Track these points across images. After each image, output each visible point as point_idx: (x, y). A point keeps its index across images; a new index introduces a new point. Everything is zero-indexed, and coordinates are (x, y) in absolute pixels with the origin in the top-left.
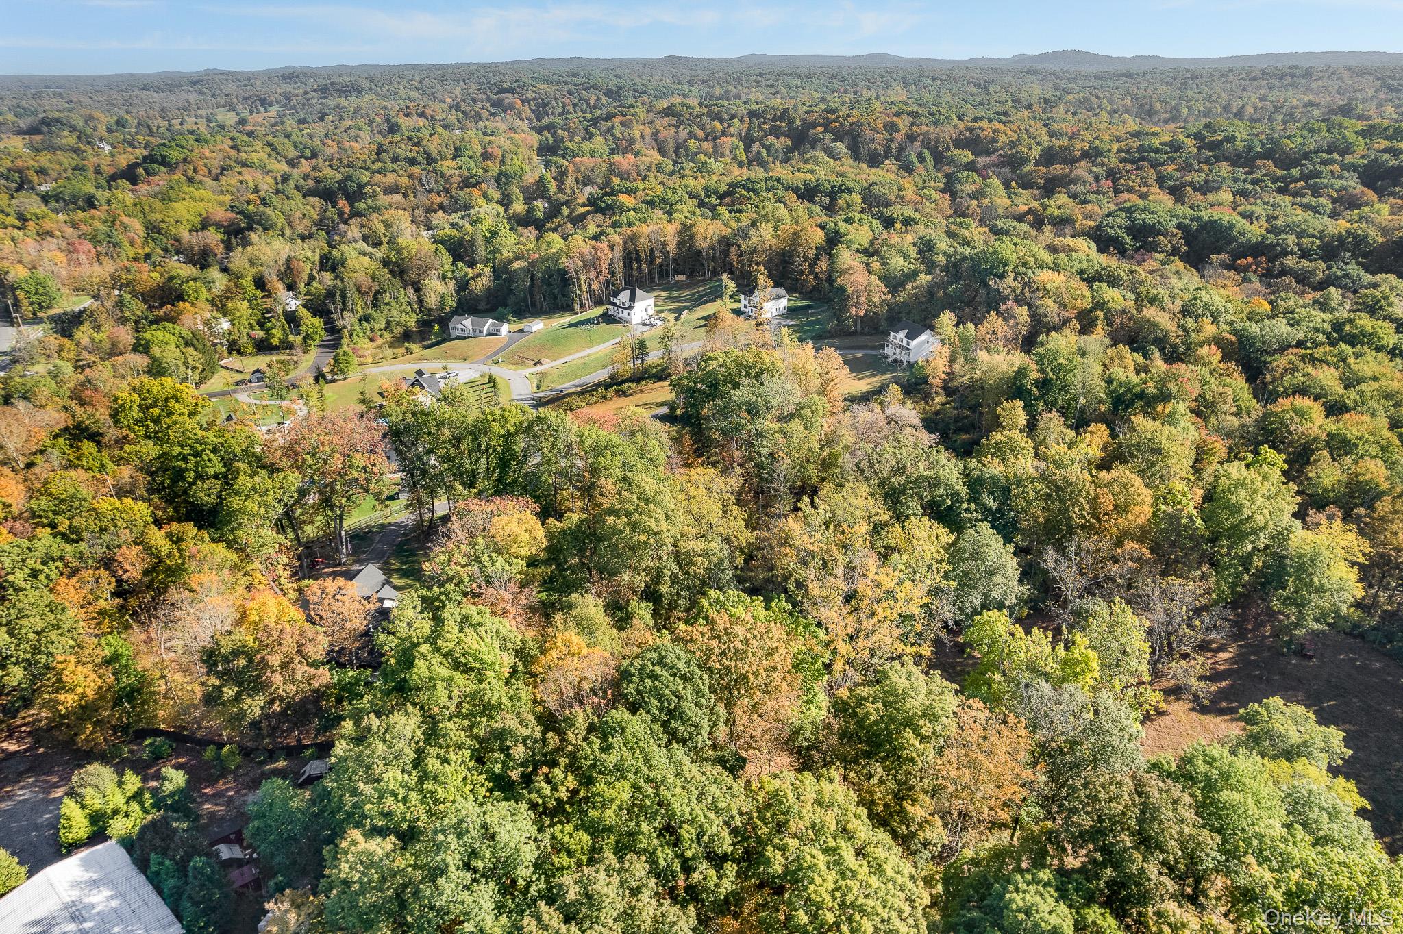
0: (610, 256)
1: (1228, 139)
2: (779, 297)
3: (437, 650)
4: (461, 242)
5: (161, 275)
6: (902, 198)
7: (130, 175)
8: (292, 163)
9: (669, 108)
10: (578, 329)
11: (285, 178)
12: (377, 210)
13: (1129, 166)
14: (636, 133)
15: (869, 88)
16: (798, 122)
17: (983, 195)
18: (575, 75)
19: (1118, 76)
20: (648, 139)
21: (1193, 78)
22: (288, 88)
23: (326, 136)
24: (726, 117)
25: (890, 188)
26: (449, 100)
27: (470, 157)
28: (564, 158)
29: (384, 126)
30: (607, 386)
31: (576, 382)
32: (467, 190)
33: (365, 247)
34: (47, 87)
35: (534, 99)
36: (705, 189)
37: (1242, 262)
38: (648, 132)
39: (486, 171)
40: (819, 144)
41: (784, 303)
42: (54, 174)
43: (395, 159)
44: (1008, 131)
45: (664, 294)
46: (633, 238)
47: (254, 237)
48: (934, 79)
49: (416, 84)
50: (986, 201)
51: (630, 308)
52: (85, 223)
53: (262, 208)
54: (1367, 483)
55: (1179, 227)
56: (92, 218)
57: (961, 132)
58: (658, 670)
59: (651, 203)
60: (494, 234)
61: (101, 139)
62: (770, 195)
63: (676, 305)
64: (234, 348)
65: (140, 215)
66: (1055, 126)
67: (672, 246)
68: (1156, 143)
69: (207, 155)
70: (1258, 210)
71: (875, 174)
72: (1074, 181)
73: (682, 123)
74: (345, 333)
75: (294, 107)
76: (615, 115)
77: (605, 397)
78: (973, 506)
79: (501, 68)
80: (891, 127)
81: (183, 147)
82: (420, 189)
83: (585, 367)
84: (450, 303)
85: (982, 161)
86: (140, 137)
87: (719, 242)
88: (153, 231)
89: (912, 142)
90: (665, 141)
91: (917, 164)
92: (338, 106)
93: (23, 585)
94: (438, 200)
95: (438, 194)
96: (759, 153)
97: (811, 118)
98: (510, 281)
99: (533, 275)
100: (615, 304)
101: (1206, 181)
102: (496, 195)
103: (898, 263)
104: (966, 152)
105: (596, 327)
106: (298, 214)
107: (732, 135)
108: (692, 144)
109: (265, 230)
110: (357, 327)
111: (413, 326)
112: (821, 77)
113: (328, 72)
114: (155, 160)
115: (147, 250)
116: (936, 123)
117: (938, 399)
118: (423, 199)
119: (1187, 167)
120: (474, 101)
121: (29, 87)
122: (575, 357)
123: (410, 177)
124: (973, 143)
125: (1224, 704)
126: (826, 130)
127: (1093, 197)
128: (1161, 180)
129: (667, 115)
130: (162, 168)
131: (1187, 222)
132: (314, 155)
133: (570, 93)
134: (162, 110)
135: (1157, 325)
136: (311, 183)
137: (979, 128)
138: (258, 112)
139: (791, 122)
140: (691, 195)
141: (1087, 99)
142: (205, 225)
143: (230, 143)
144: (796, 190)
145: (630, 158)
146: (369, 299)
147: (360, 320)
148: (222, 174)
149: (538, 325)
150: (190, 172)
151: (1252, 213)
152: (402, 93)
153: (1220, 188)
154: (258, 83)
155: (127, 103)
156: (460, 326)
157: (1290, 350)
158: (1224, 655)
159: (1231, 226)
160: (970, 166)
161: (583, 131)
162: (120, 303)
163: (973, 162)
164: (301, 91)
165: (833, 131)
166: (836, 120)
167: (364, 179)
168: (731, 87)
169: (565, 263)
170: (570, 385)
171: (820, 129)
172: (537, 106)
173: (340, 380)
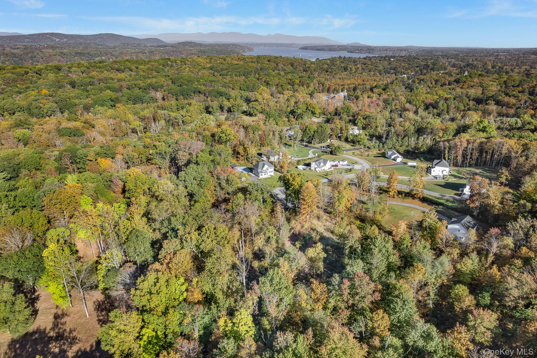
149: (413, 163)
156: (387, 153)
173: (336, 155)
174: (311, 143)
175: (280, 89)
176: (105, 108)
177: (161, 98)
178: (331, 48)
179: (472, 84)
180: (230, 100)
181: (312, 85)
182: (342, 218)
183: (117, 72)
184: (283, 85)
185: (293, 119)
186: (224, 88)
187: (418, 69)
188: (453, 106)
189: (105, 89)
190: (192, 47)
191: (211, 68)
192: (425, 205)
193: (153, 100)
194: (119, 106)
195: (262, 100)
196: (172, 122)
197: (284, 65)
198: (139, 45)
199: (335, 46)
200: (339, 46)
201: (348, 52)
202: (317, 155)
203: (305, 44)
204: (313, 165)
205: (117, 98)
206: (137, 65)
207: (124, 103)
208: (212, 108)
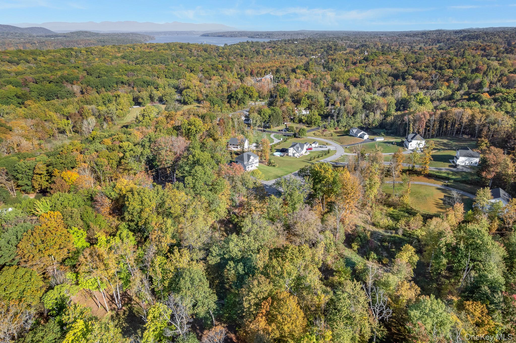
2: (472, 157)
41: (476, 160)
51: (410, 142)
69: (381, 58)
75: (446, 44)
94: (429, 85)
105: (392, 145)
123: (430, 74)
149: (380, 139)
150: (371, 63)
156: (352, 131)
173: (299, 138)
174: (269, 127)
175: (206, 75)
176: (12, 106)
177: (79, 91)
178: (232, 35)
179: (380, 62)
180: (159, 89)
181: (234, 69)
182: (371, 207)
183: (10, 64)
184: (208, 70)
185: (234, 105)
186: (148, 77)
187: (322, 50)
188: (377, 82)
189: (6, 84)
190: (88, 37)
191: (123, 57)
192: (432, 180)
193: (70, 94)
194: (30, 103)
195: (194, 87)
196: (103, 117)
197: (198, 51)
198: (22, 34)
199: (235, 32)
200: (239, 32)
201: (249, 37)
202: (282, 139)
203: (205, 32)
204: (291, 151)
205: (24, 95)
206: (35, 56)
207: (34, 99)
208: (142, 99)
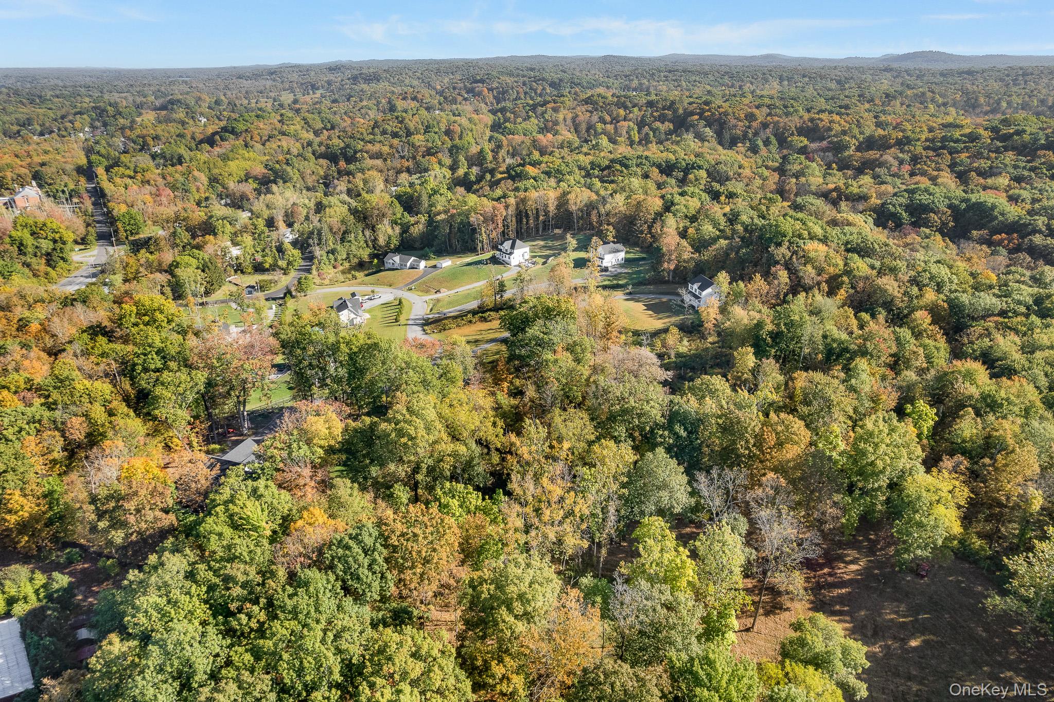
0: (504, 214)
1: (1018, 133)
2: (618, 251)
3: (227, 510)
4: (411, 197)
5: (206, 215)
6: (739, 175)
7: (210, 141)
8: (317, 133)
9: (589, 98)
10: (472, 267)
11: (310, 144)
12: (362, 171)
13: (931, 153)
14: (561, 117)
15: (752, 83)
16: (681, 111)
17: (803, 175)
18: (532, 70)
19: (960, 73)
20: (569, 122)
21: (1024, 75)
22: (331, 77)
23: (345, 113)
24: (630, 105)
25: (732, 166)
26: (439, 87)
27: (436, 133)
28: (503, 135)
29: (387, 106)
30: (474, 312)
31: (458, 308)
32: (427, 158)
33: (347, 198)
34: (180, 76)
35: (497, 88)
36: (592, 163)
37: (997, 237)
38: (570, 116)
39: (443, 144)
40: (692, 129)
41: (622, 255)
42: (164, 140)
43: (384, 132)
44: (842, 122)
45: (542, 243)
46: (524, 201)
47: (274, 188)
48: (804, 76)
49: (418, 74)
50: (803, 180)
51: (511, 254)
52: (171, 175)
53: (285, 167)
54: (998, 438)
55: (950, 207)
56: (176, 172)
57: (804, 122)
58: (351, 543)
59: (548, 174)
60: (435, 192)
61: (202, 114)
62: (639, 170)
63: (548, 252)
64: (239, 269)
65: (207, 170)
66: (883, 118)
67: (552, 208)
68: (957, 134)
69: (261, 127)
70: (1025, 194)
71: (725, 155)
72: (881, 165)
73: (596, 110)
74: (316, 261)
75: (332, 91)
76: (549, 102)
77: (470, 322)
78: (666, 433)
79: (480, 63)
80: (751, 117)
81: (247, 121)
82: (397, 155)
83: (467, 297)
84: (395, 242)
85: (814, 146)
86: (225, 113)
87: (586, 205)
88: (214, 180)
89: (765, 129)
90: (580, 124)
91: (762, 147)
92: (362, 91)
93: (10, 437)
94: (406, 164)
95: (408, 160)
96: (647, 134)
97: (691, 108)
98: (437, 227)
99: (451, 225)
100: (500, 250)
101: (991, 168)
102: (448, 161)
103: (708, 229)
104: (802, 138)
105: (485, 267)
106: (309, 171)
107: (630, 120)
108: (599, 126)
109: (285, 182)
110: (325, 258)
111: (366, 258)
112: (716, 74)
113: (361, 65)
114: (229, 131)
115: (207, 195)
116: (787, 114)
117: (710, 340)
118: (397, 163)
119: (978, 155)
120: (454, 88)
121: (169, 77)
122: (463, 289)
123: (391, 146)
124: (812, 131)
125: (838, 607)
126: (701, 118)
127: (889, 179)
128: (952, 166)
129: (587, 103)
130: (232, 136)
131: (957, 202)
132: (333, 128)
133: (524, 84)
134: (247, 92)
135: (886, 291)
136: (323, 148)
137: (819, 119)
138: (308, 94)
139: (675, 111)
140: (580, 168)
141: (923, 94)
142: (247, 177)
143: (279, 118)
144: (659, 166)
145: (550, 136)
146: (338, 237)
147: (328, 253)
148: (268, 140)
149: (447, 263)
150: (248, 139)
151: (1019, 196)
152: (407, 82)
153: (1000, 173)
154: (313, 73)
155: (227, 87)
156: (391, 261)
157: (991, 319)
158: (853, 567)
159: (994, 207)
160: (803, 151)
161: (524, 114)
162: (174, 234)
163: (806, 147)
164: (340, 79)
165: (706, 119)
166: (709, 110)
167: (359, 147)
168: (645, 81)
169: (473, 219)
170: (452, 311)
171: (696, 117)
172: (499, 93)
204: (346, 317)
